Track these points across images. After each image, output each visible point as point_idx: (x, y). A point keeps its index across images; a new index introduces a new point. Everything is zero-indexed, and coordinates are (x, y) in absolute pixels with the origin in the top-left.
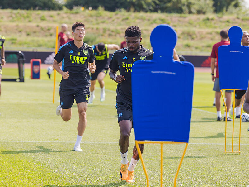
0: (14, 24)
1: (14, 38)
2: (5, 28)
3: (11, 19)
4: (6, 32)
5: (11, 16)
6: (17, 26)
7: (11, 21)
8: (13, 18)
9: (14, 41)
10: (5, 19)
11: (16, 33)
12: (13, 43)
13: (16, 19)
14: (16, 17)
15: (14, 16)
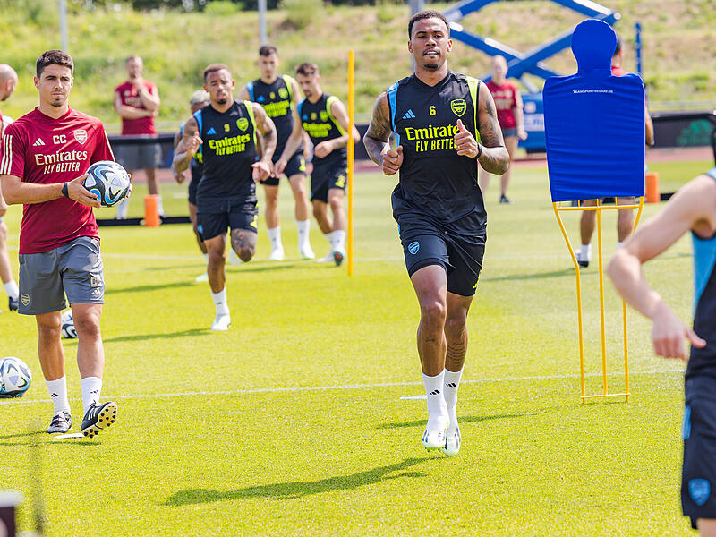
0: (699, 34)
1: (701, 73)
2: (673, 46)
3: (687, 19)
4: (676, 58)
5: (689, 12)
6: (707, 38)
7: (688, 27)
8: (694, 16)
9: (700, 84)
10: (672, 21)
11: (704, 58)
12: (697, 89)
13: (701, 20)
14: (704, 13)
15: (696, 10)
